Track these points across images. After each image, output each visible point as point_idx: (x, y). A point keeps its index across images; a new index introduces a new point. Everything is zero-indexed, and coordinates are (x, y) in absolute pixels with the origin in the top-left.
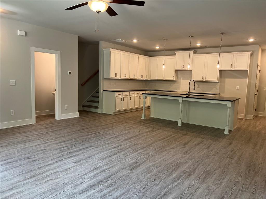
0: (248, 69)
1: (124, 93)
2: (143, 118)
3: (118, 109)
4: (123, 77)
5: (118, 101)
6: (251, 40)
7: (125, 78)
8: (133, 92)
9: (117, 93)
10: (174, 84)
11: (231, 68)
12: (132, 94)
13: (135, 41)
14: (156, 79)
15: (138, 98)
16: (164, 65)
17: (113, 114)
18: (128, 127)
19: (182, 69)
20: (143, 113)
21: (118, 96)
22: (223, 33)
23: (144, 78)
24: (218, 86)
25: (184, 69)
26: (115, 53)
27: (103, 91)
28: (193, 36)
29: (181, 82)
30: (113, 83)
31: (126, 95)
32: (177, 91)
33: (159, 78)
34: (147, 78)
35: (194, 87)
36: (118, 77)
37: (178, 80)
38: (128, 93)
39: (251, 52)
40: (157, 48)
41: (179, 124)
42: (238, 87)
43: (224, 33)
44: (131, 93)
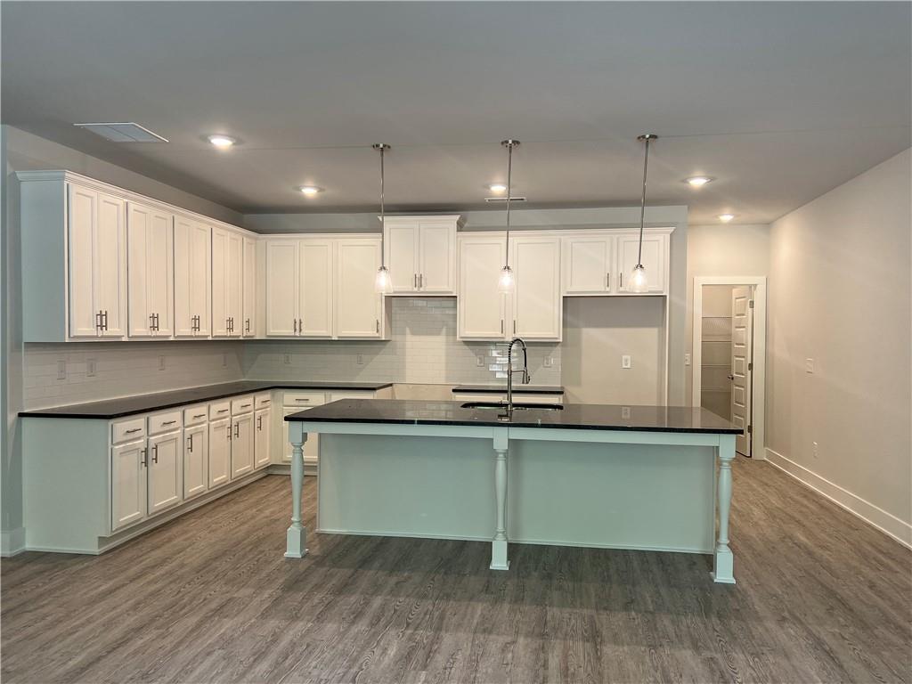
0: (666, 293)
1: (157, 419)
2: (293, 550)
3: (129, 513)
4: (141, 330)
5: (126, 466)
6: (698, 182)
7: (154, 334)
8: (201, 409)
9: (122, 426)
10: (377, 354)
11: (608, 289)
12: (197, 420)
13: (222, 143)
14: (297, 334)
15: (226, 432)
16: (383, 268)
17: (95, 550)
18: (259, 656)
19: (416, 289)
20: (292, 523)
21: (125, 438)
22: (650, 137)
23: (238, 332)
24: (555, 359)
25: (422, 289)
26: (92, 198)
27: (21, 415)
28: (518, 143)
29: (408, 345)
30: (77, 365)
31: (167, 428)
32: (391, 385)
33: (308, 332)
34: (251, 332)
35: (525, 372)
36: (115, 330)
37: (393, 338)
38: (174, 415)
39: (671, 230)
40: (310, 192)
41: (500, 562)
42: (629, 357)
43: (655, 137)
44: (192, 411)
